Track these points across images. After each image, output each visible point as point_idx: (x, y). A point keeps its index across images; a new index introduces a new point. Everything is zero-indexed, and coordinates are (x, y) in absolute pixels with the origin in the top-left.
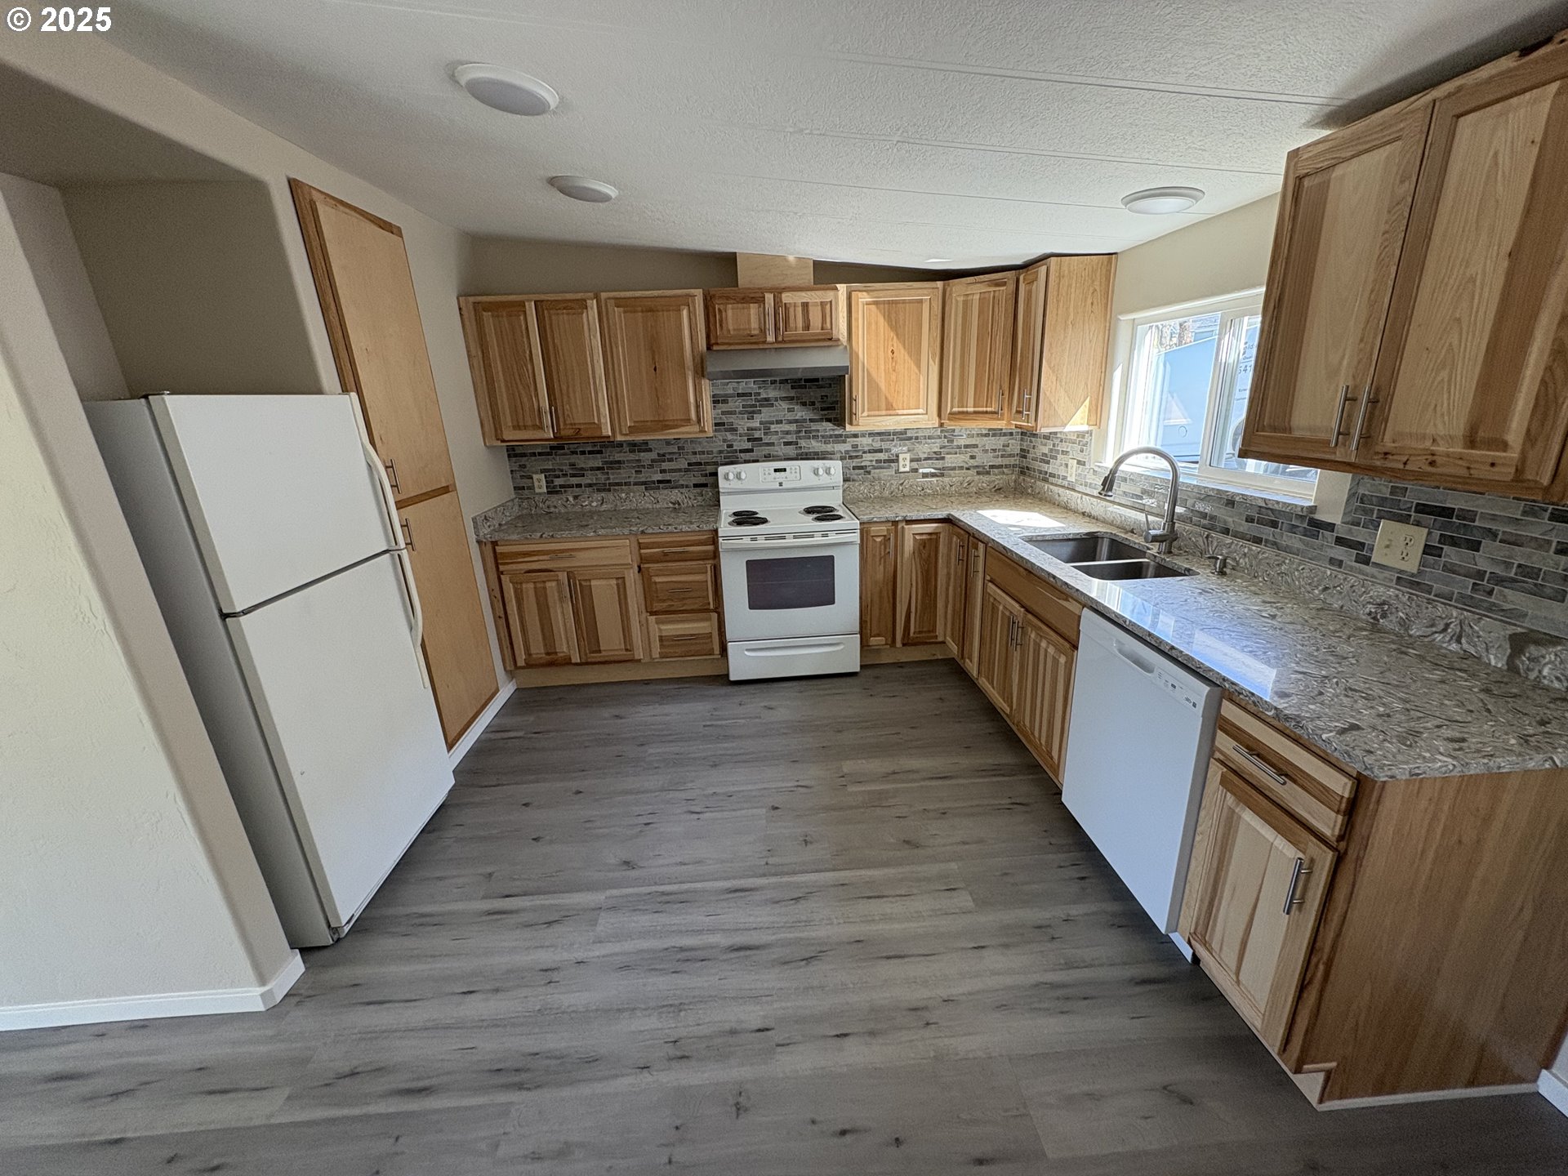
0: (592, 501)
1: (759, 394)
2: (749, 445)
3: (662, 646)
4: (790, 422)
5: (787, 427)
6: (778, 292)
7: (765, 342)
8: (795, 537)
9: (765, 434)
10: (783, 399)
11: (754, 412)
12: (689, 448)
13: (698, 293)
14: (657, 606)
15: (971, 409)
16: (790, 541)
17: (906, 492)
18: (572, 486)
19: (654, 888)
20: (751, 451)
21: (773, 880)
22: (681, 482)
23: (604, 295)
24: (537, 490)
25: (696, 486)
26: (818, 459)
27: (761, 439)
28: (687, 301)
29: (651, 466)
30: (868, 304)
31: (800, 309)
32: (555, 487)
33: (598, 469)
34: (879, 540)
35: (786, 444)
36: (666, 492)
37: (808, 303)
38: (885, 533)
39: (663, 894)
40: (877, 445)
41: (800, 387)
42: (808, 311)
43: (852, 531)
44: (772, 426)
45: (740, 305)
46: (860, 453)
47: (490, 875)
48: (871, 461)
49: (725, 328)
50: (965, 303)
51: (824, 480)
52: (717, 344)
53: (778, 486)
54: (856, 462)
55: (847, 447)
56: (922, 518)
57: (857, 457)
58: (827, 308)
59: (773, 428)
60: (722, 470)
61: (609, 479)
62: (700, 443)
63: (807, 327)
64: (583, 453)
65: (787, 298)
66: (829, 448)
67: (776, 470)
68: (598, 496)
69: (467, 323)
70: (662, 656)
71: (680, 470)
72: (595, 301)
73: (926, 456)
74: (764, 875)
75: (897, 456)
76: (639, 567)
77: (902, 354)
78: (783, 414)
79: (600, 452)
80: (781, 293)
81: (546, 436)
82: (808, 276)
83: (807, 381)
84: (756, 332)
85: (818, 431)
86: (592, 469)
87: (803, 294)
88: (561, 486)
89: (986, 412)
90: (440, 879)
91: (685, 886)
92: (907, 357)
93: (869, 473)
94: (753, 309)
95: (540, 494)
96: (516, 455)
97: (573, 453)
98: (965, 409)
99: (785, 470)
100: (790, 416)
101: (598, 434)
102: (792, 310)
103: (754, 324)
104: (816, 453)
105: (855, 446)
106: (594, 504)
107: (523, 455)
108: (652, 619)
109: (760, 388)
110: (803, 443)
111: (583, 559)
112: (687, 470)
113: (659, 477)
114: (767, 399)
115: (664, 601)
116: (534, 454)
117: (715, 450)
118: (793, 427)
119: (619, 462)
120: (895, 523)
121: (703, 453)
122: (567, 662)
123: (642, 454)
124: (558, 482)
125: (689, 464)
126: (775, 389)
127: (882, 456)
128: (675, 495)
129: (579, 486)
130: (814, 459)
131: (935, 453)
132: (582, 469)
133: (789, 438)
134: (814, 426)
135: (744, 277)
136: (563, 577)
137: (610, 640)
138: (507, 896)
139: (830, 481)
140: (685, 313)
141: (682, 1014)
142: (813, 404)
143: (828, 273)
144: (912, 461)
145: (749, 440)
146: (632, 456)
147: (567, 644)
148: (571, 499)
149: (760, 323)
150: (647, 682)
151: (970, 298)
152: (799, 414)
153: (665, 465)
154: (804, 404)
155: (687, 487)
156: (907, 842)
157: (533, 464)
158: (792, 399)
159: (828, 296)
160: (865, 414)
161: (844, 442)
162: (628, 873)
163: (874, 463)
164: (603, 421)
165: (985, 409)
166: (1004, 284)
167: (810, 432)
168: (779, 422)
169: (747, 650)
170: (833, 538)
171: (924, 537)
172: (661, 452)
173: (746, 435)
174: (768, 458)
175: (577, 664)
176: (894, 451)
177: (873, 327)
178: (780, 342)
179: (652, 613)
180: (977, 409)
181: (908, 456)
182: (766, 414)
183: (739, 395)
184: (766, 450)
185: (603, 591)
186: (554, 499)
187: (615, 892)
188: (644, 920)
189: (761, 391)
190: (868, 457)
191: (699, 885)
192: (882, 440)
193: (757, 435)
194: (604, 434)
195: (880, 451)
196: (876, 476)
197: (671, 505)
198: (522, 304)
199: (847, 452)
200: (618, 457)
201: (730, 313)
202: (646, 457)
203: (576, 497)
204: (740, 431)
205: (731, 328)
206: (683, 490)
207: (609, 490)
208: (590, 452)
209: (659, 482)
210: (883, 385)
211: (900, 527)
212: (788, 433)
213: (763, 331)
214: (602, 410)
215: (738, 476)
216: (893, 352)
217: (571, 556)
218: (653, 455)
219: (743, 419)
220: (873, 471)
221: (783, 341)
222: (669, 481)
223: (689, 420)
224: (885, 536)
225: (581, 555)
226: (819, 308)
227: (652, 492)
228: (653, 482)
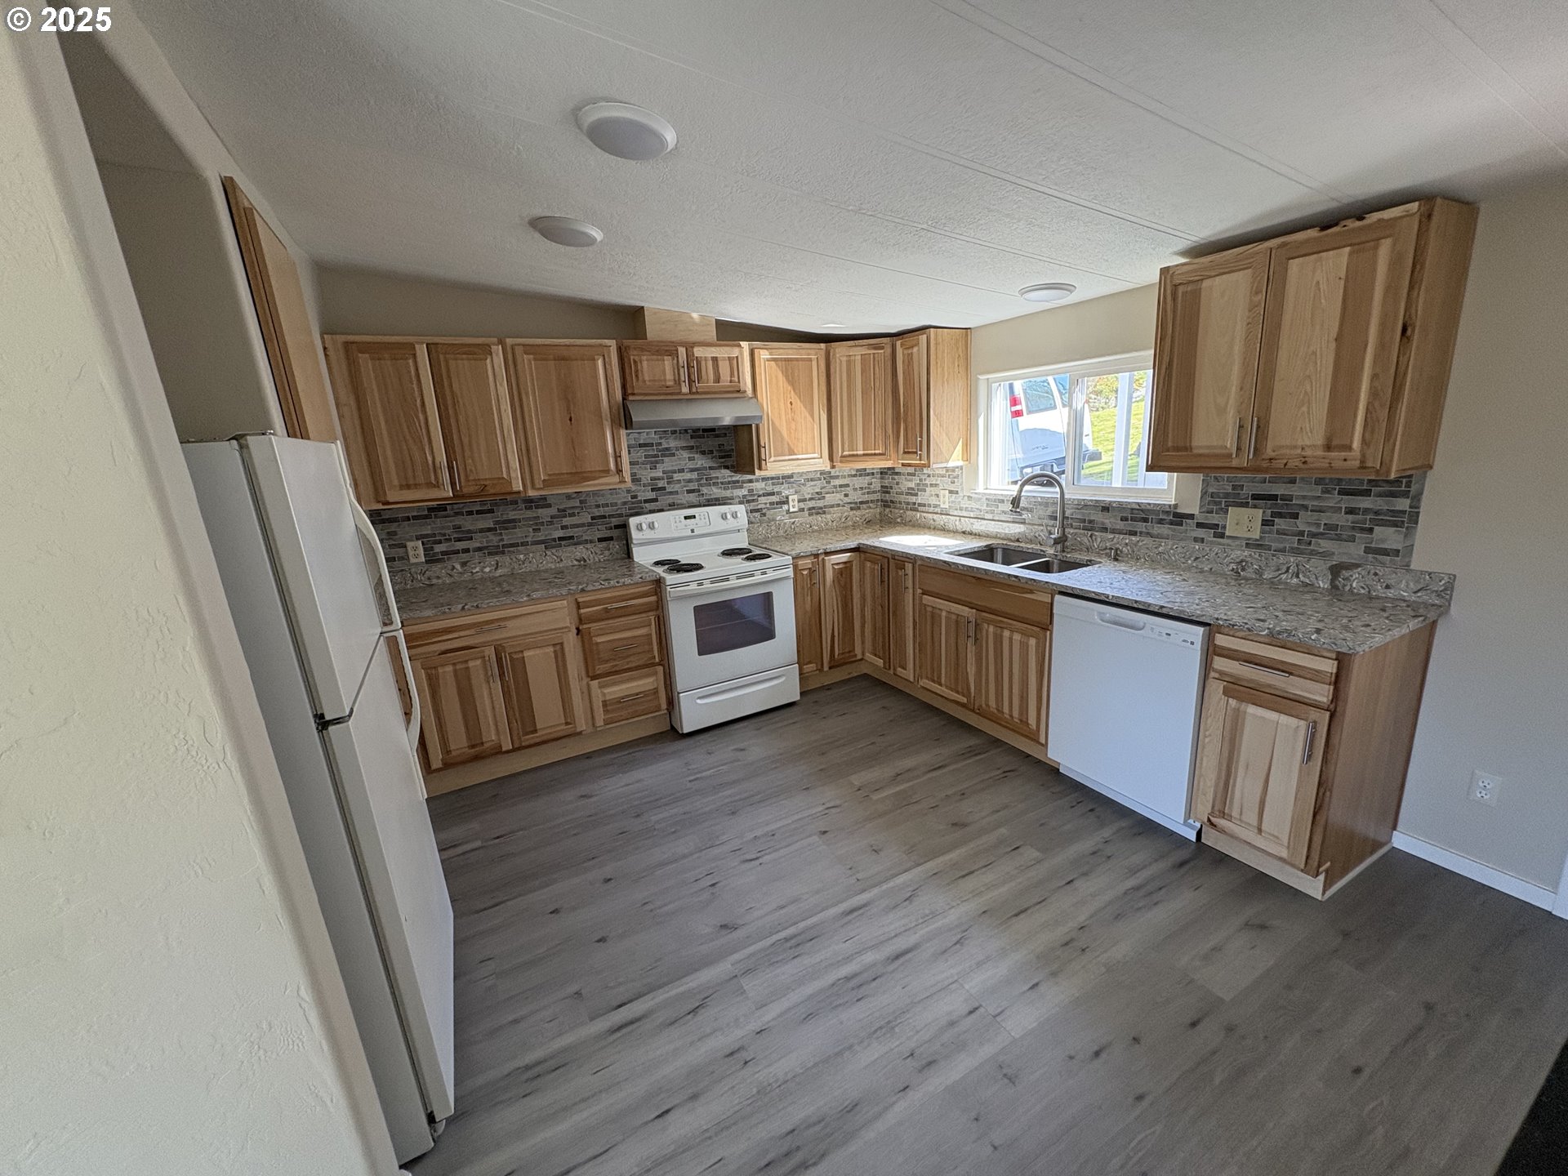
0: (485, 567)
1: (660, 444)
2: (652, 495)
3: (606, 711)
4: (692, 470)
5: (688, 476)
6: (690, 346)
7: (680, 393)
8: (738, 578)
9: (668, 483)
10: (683, 448)
11: (657, 462)
12: (592, 501)
13: (612, 343)
14: (601, 668)
15: (861, 452)
16: (734, 582)
17: (797, 530)
18: (457, 552)
19: (775, 938)
20: (655, 500)
22: (585, 538)
23: (509, 341)
24: (413, 560)
25: (600, 540)
26: (719, 505)
27: (664, 488)
28: (603, 352)
29: (551, 523)
30: (768, 360)
31: (710, 363)
32: (435, 554)
33: (489, 530)
34: (805, 572)
35: (689, 492)
36: (569, 548)
37: (716, 357)
38: (810, 566)
39: (787, 940)
40: (770, 489)
41: (699, 437)
42: (717, 365)
43: (785, 567)
44: (675, 475)
45: (655, 357)
46: (756, 497)
47: (578, 994)
48: (766, 504)
49: (640, 378)
50: (849, 362)
51: (731, 523)
52: (633, 394)
53: (690, 533)
54: (752, 506)
55: (744, 492)
56: (839, 549)
57: (753, 501)
58: (734, 362)
59: (676, 476)
60: (633, 521)
61: (502, 540)
62: (603, 495)
63: (717, 379)
64: (470, 513)
65: (698, 352)
66: (728, 493)
67: (686, 518)
68: (492, 560)
69: (335, 370)
70: (607, 723)
71: (583, 525)
72: (500, 346)
73: (810, 496)
74: (864, 891)
75: (787, 498)
76: (578, 629)
77: (798, 404)
78: (684, 463)
79: (491, 511)
80: (692, 347)
81: (445, 495)
82: (712, 333)
83: (705, 430)
84: (671, 383)
85: (717, 478)
86: (482, 531)
87: (713, 349)
88: (443, 553)
89: (875, 454)
90: (516, 1021)
91: (802, 925)
92: (803, 408)
93: (764, 515)
94: (668, 362)
95: (416, 564)
96: (383, 521)
97: (457, 514)
98: (855, 453)
99: (694, 517)
100: (691, 465)
101: (509, 490)
102: (703, 363)
103: (669, 376)
104: (717, 499)
105: (750, 491)
106: (487, 570)
107: (395, 520)
108: (595, 683)
109: (661, 438)
110: (705, 490)
111: (514, 629)
112: (590, 525)
113: (560, 533)
114: (667, 449)
115: (607, 661)
116: (408, 519)
117: (619, 502)
118: (694, 475)
119: (514, 521)
120: (816, 556)
121: (607, 505)
122: (498, 751)
123: (540, 510)
124: (438, 548)
125: (593, 518)
126: (675, 439)
127: (774, 499)
128: (580, 551)
129: (467, 551)
130: (715, 505)
131: (817, 493)
132: (469, 531)
133: (692, 486)
134: (714, 474)
135: (653, 330)
136: (490, 652)
137: (547, 715)
138: (620, 1006)
139: (737, 525)
140: (600, 362)
141: (897, 1030)
142: (711, 452)
143: (731, 332)
144: (799, 501)
145: (653, 490)
146: (530, 514)
147: (495, 728)
148: (458, 566)
149: (674, 375)
150: (588, 756)
151: (852, 358)
152: (700, 463)
153: (567, 521)
154: (703, 453)
155: (591, 542)
156: (955, 824)
157: (404, 530)
158: (692, 448)
159: (735, 352)
160: (772, 459)
161: (741, 487)
162: (730, 936)
163: (768, 505)
164: (513, 475)
165: (873, 452)
166: (882, 348)
167: (711, 479)
168: (681, 471)
169: (699, 698)
170: (771, 575)
171: (841, 566)
172: (561, 507)
173: (649, 484)
174: (673, 506)
175: (508, 752)
176: (786, 493)
177: (774, 380)
178: (694, 393)
179: (593, 678)
180: (866, 452)
181: (796, 497)
182: (668, 464)
183: (641, 445)
184: (670, 499)
185: (538, 662)
186: (436, 569)
187: (737, 956)
188: (788, 971)
189: (662, 441)
190: (763, 500)
191: (814, 920)
192: (773, 484)
193: (661, 484)
194: (515, 489)
195: (773, 494)
196: (771, 517)
197: (576, 563)
198: (412, 346)
199: (744, 496)
200: (512, 515)
201: (645, 364)
202: (544, 513)
203: (464, 564)
204: (644, 481)
205: (647, 378)
206: (588, 546)
207: (503, 553)
208: (478, 512)
209: (561, 539)
210: (785, 433)
211: (820, 559)
212: (690, 481)
213: (678, 382)
214: (511, 462)
215: (651, 526)
216: (791, 403)
217: (500, 627)
218: (553, 511)
219: (646, 469)
220: (768, 513)
221: (697, 393)
222: (571, 538)
223: (607, 471)
224: (810, 569)
225: (510, 624)
226: (728, 362)
227: (554, 551)
228: (554, 540)
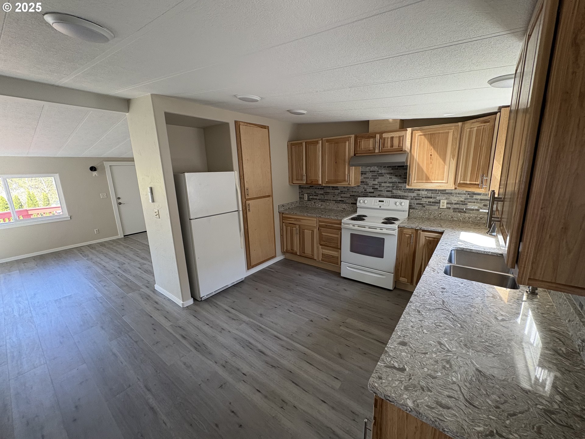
0: (319, 205)
1: (378, 171)
2: (373, 191)
3: (322, 257)
4: (390, 183)
5: (388, 185)
6: (381, 133)
7: (374, 152)
8: (369, 228)
9: (379, 187)
10: (388, 173)
11: (376, 178)
12: (351, 190)
13: (353, 136)
14: (322, 243)
15: (468, 182)
16: (367, 229)
17: (442, 218)
18: (314, 199)
19: (260, 324)
20: (373, 193)
21: (289, 340)
22: (347, 202)
23: (324, 139)
24: (305, 199)
25: (352, 203)
26: (400, 198)
27: (377, 189)
28: (348, 139)
29: (338, 195)
30: (420, 135)
31: (389, 140)
32: (310, 199)
33: (322, 194)
34: (407, 236)
35: (387, 191)
36: (341, 204)
37: (393, 137)
38: (411, 234)
39: (260, 327)
40: (429, 195)
41: (396, 169)
42: (393, 140)
43: (394, 230)
44: (382, 184)
45: (366, 139)
46: (421, 198)
47: (234, 302)
48: (426, 202)
49: (360, 147)
50: (470, 131)
51: (399, 207)
52: (357, 154)
53: (379, 207)
54: (418, 201)
55: (415, 194)
56: (430, 230)
57: (419, 199)
58: (401, 139)
59: (383, 184)
60: (359, 199)
61: (325, 198)
62: (355, 188)
63: (392, 146)
64: (318, 189)
65: (384, 135)
66: (406, 194)
67: (379, 201)
68: (321, 203)
69: (289, 150)
70: (322, 260)
71: (347, 197)
72: (321, 141)
73: (456, 202)
74: (288, 337)
75: (440, 201)
76: (319, 228)
77: (435, 155)
78: (387, 180)
79: (323, 189)
80: (382, 134)
81: (303, 183)
82: (398, 126)
83: (398, 166)
84: (372, 149)
85: (402, 187)
86: (320, 194)
87: (391, 133)
88: (311, 199)
91: (267, 328)
92: (438, 157)
93: (424, 207)
94: (371, 140)
95: (306, 200)
96: (301, 188)
97: (316, 188)
98: (466, 182)
99: (383, 201)
100: (390, 180)
101: (317, 183)
102: (386, 140)
103: (371, 146)
104: (400, 196)
105: (418, 195)
106: (319, 206)
107: (303, 188)
108: (320, 246)
109: (379, 169)
110: (394, 191)
111: (303, 222)
112: (349, 198)
113: (340, 199)
114: (381, 173)
115: (324, 241)
116: (305, 188)
117: (360, 191)
118: (391, 185)
119: (328, 193)
120: (417, 230)
121: (355, 192)
122: (296, 254)
123: (336, 191)
124: (311, 197)
125: (350, 196)
126: (385, 169)
127: (431, 200)
128: (344, 206)
129: (316, 199)
130: (398, 198)
131: (461, 201)
132: (318, 194)
133: (389, 189)
134: (400, 185)
135: (371, 129)
136: (298, 226)
137: (308, 251)
138: (233, 308)
139: (401, 208)
140: (347, 143)
141: (234, 357)
142: (400, 176)
143: (405, 124)
144: (447, 203)
145: (373, 189)
146: (333, 191)
147: (297, 249)
148: (313, 203)
149: (373, 145)
150: (318, 268)
151: (472, 129)
152: (394, 180)
153: (342, 195)
154: (396, 176)
155: (349, 203)
156: (340, 354)
157: (305, 191)
158: (392, 173)
159: (402, 133)
160: (415, 181)
161: (413, 192)
162: (260, 317)
163: (427, 203)
164: (319, 179)
165: (475, 183)
166: (489, 122)
167: (398, 187)
168: (385, 182)
169: (348, 267)
170: (385, 231)
171: (431, 239)
172: (342, 190)
173: (372, 186)
174: (379, 196)
175: (298, 255)
176: (438, 198)
177: (422, 145)
178: (380, 152)
179: (321, 245)
180: (471, 182)
181: (446, 201)
182: (380, 179)
183: (371, 172)
184: (379, 193)
185: (307, 233)
186: (309, 203)
187: (252, 320)
188: (250, 331)
189: (379, 170)
190: (425, 200)
191: (270, 330)
192: (432, 193)
193: (376, 187)
194: (319, 183)
195: (431, 198)
196: (428, 209)
197: (342, 209)
198: (302, 143)
199: (414, 197)
200: (328, 191)
201: (363, 142)
202: (337, 192)
203: (314, 203)
204: (370, 185)
205: (362, 148)
206: (347, 205)
207: (324, 202)
208: (320, 189)
209: (340, 201)
210: (425, 169)
211: (419, 232)
212: (389, 187)
213: (374, 149)
214: (319, 176)
215: (364, 202)
216: (431, 155)
217: (300, 221)
218: (339, 191)
219: (371, 180)
220: (426, 206)
221: (382, 152)
222: (343, 201)
223: (345, 180)
226: (398, 138)
227: (337, 204)
228: (338, 200)
